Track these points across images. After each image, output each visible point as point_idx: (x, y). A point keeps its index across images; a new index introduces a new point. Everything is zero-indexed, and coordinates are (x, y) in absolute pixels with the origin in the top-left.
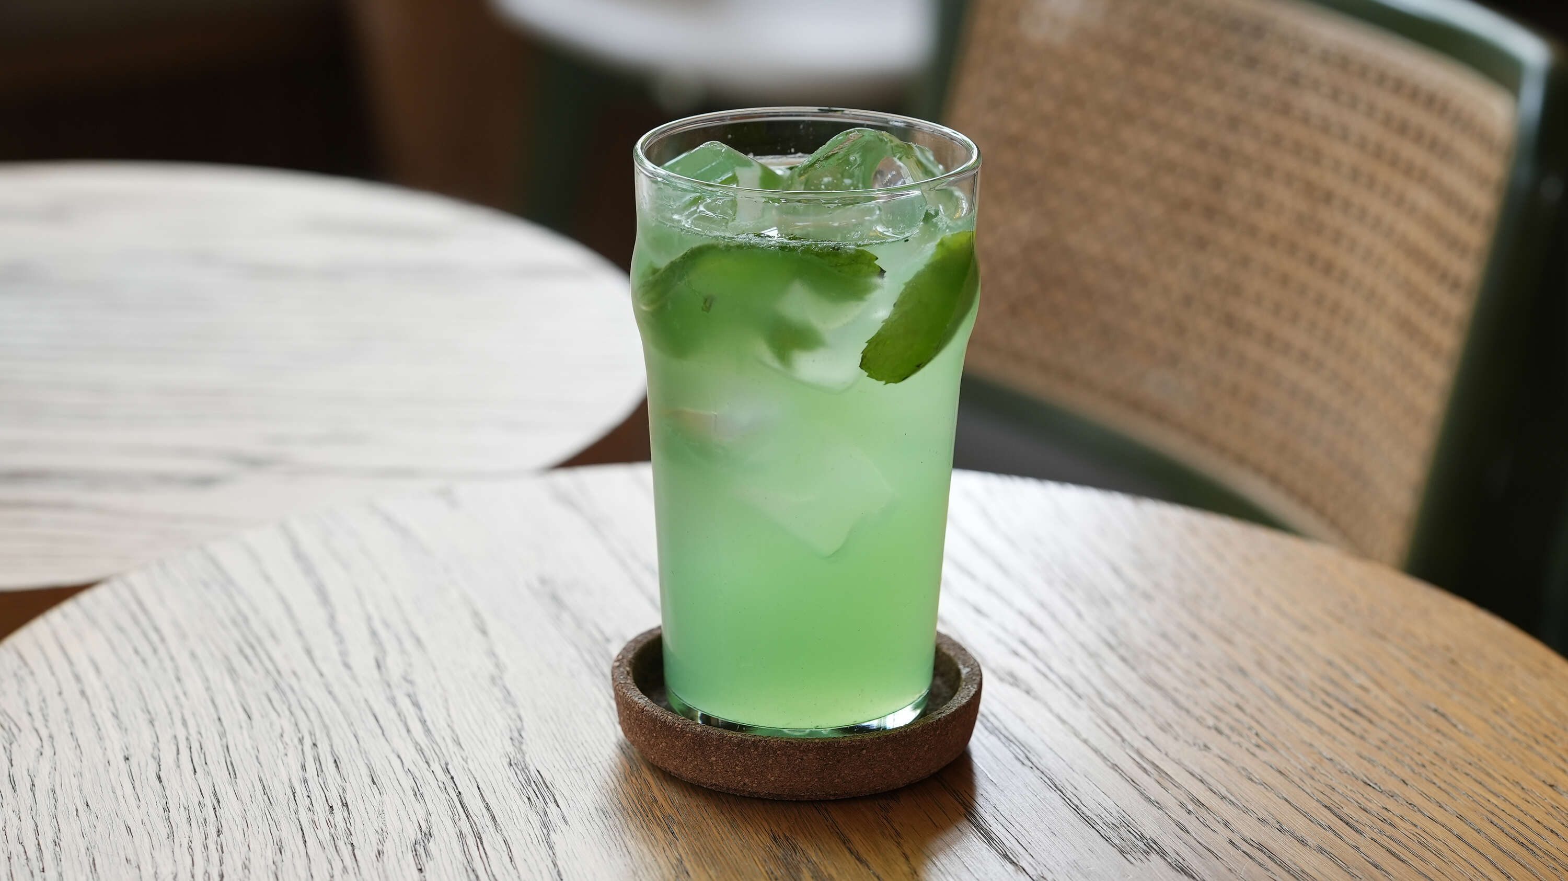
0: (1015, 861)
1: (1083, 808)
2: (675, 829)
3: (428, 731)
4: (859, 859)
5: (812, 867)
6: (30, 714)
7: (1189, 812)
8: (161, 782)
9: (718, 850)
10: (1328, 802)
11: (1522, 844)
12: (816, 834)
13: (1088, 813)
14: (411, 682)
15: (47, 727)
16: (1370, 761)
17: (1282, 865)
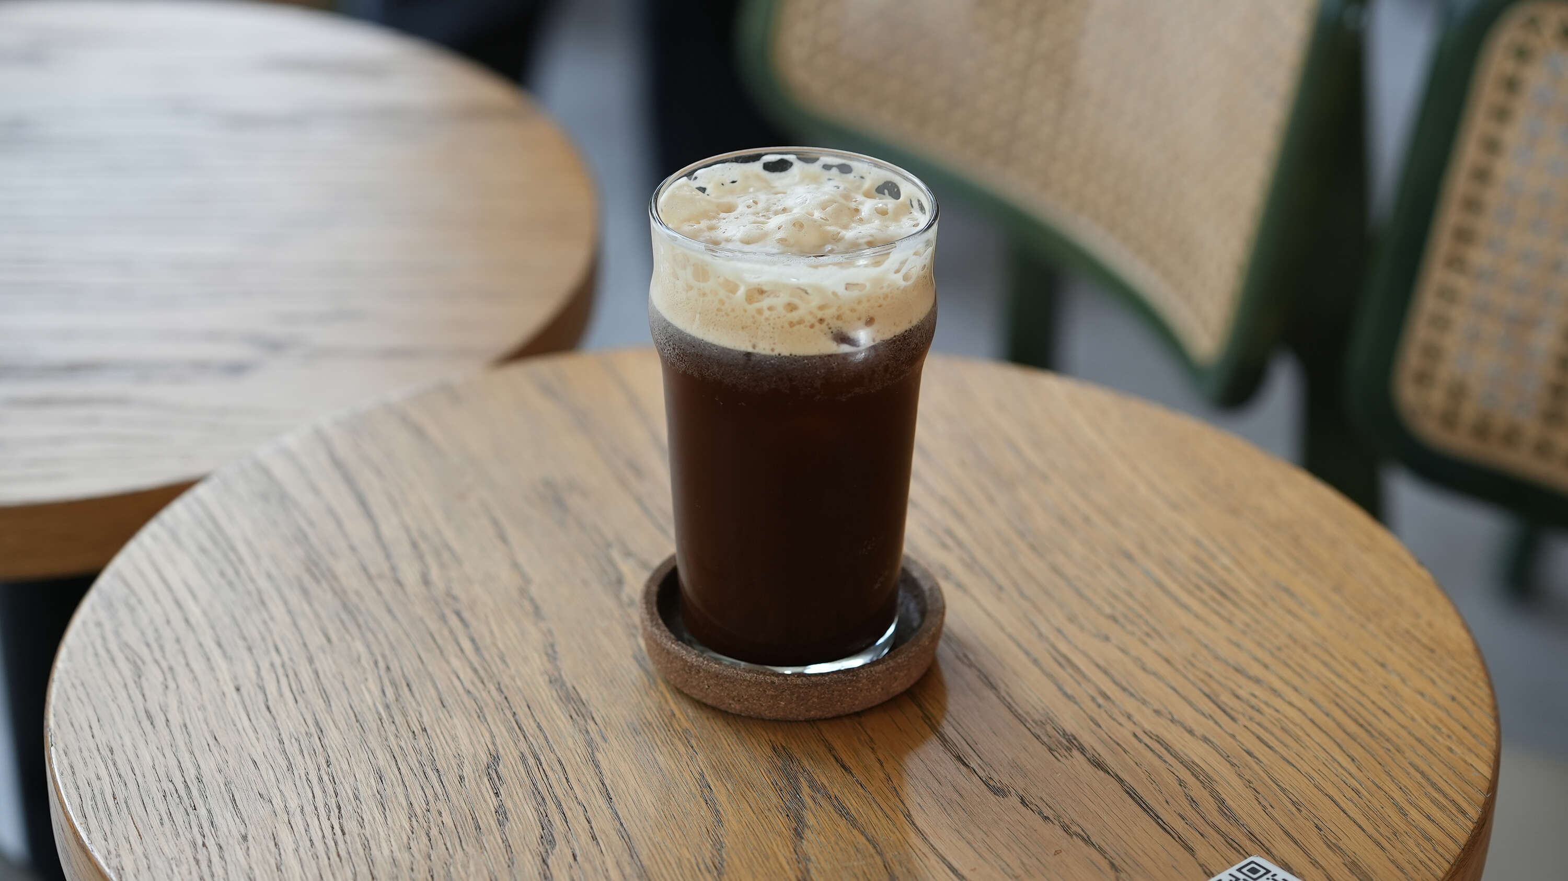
0: (967, 762)
1: (1016, 707)
2: (693, 742)
3: (477, 649)
4: (844, 767)
5: (807, 776)
6: (148, 645)
7: (1099, 706)
8: (270, 712)
9: (731, 763)
10: (1207, 691)
11: (1361, 726)
12: (807, 744)
13: (1020, 711)
14: (455, 598)
15: (164, 657)
16: (1237, 645)
17: (1176, 756)
